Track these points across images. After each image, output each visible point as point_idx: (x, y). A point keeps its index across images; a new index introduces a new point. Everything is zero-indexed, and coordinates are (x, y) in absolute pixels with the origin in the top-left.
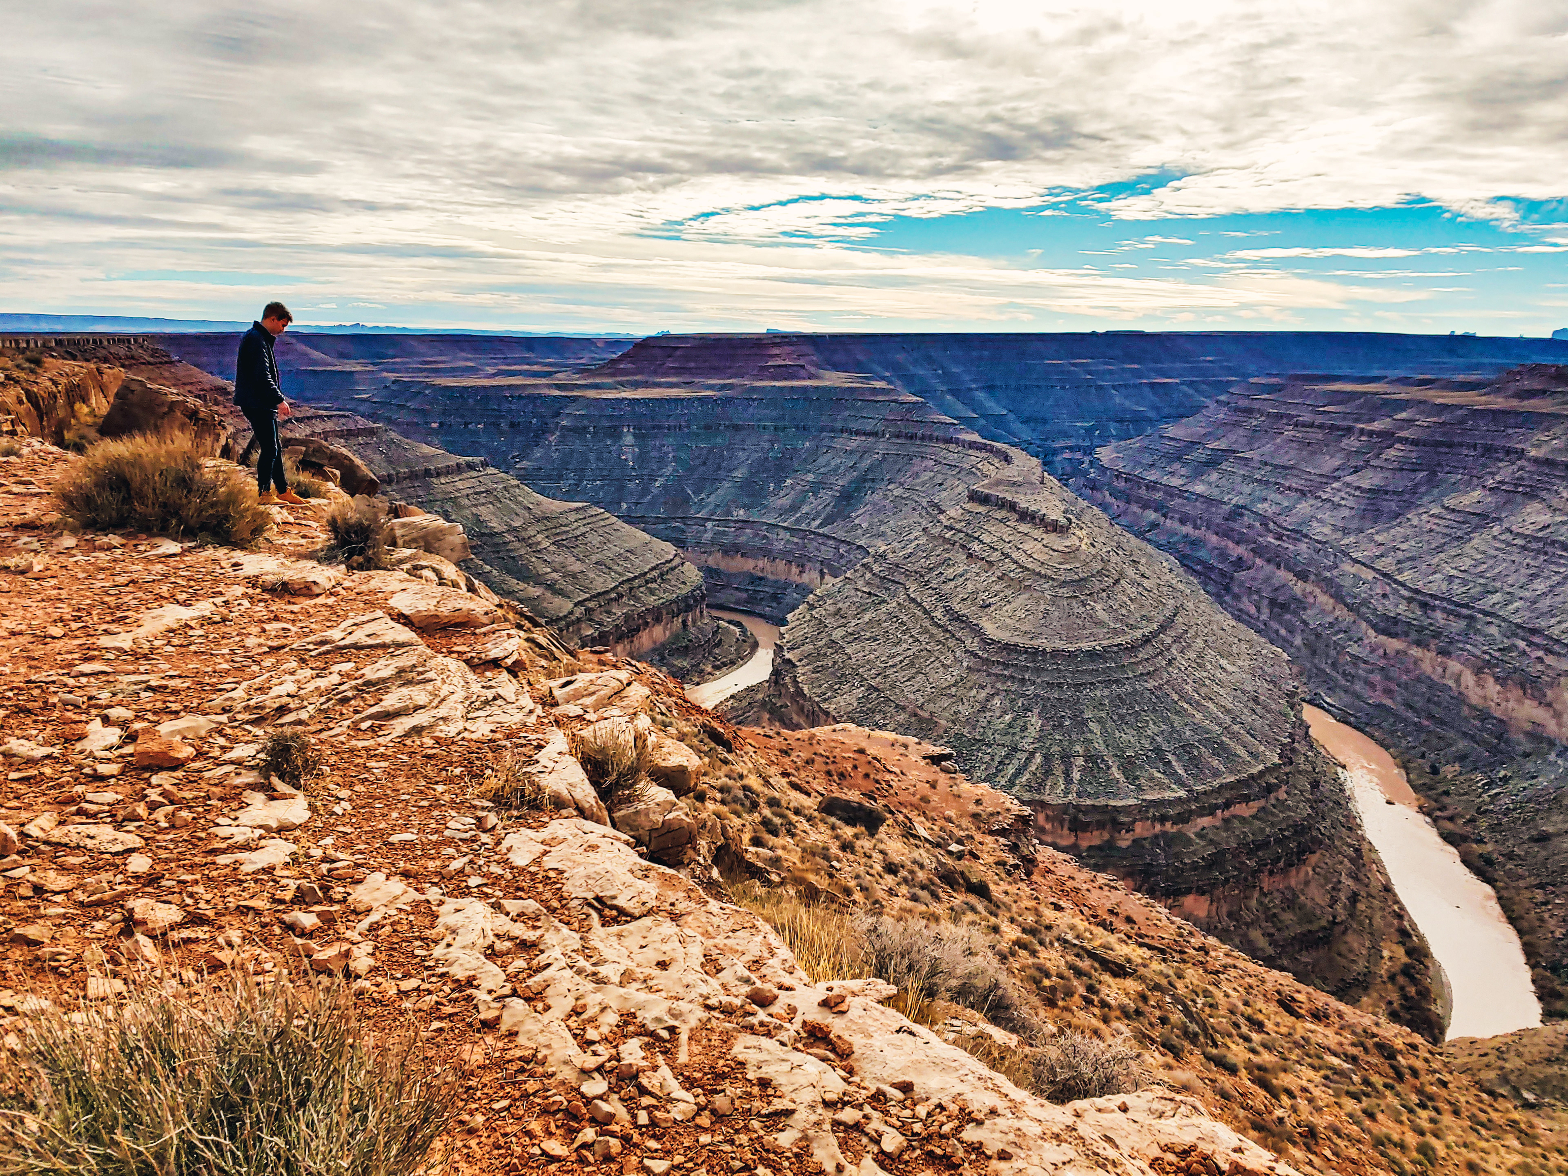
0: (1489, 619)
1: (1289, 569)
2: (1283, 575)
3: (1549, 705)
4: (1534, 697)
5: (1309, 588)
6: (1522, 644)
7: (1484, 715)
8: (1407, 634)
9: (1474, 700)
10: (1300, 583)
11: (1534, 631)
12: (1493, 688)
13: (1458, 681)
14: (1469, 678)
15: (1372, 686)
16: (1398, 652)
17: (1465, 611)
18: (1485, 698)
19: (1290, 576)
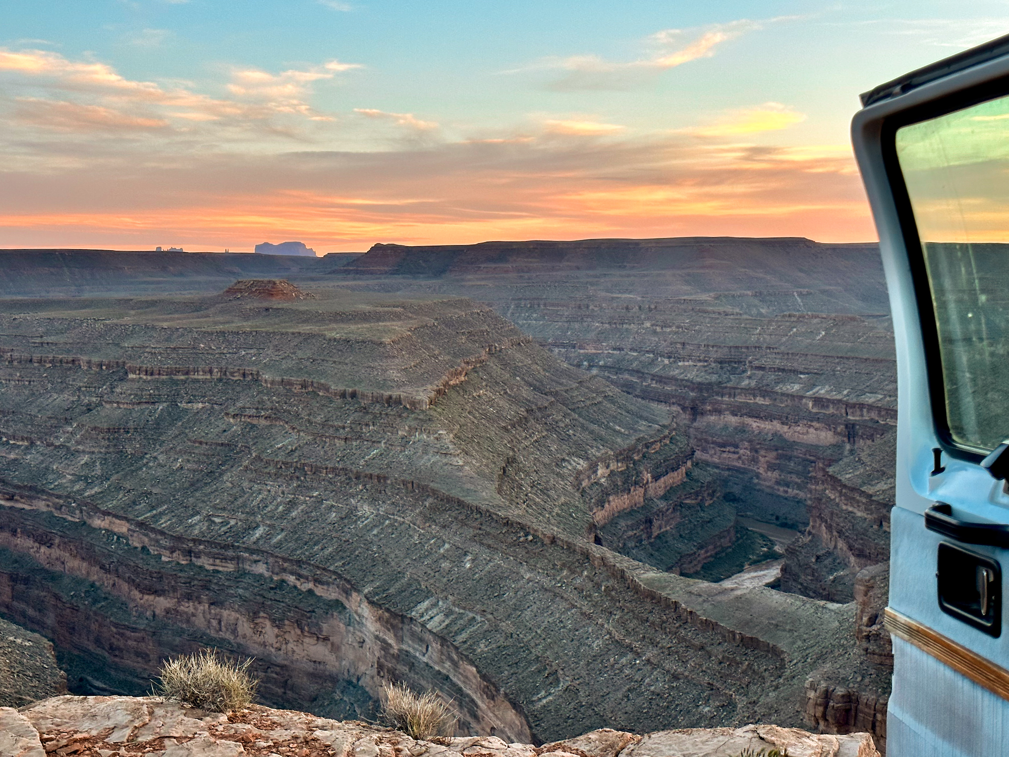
0: (255, 557)
1: (28, 534)
3: (326, 639)
4: (313, 634)
5: (55, 552)
6: (291, 579)
8: (174, 589)
10: (44, 549)
11: (299, 563)
12: (270, 632)
13: (234, 632)
14: (245, 627)
16: (168, 611)
17: (230, 553)
18: (264, 645)
19: (29, 543)
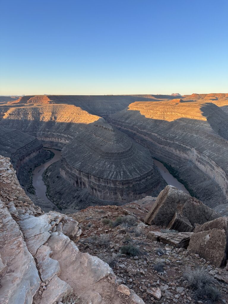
0: (176, 141)
1: (143, 135)
2: (142, 136)
3: (187, 154)
4: (185, 153)
5: (147, 137)
6: (182, 145)
7: (177, 156)
8: (164, 144)
9: (175, 154)
10: (145, 137)
11: (183, 142)
12: (178, 152)
13: (172, 151)
14: (174, 151)
15: (159, 153)
16: (162, 147)
17: (172, 140)
18: (177, 154)
19: (143, 136)
